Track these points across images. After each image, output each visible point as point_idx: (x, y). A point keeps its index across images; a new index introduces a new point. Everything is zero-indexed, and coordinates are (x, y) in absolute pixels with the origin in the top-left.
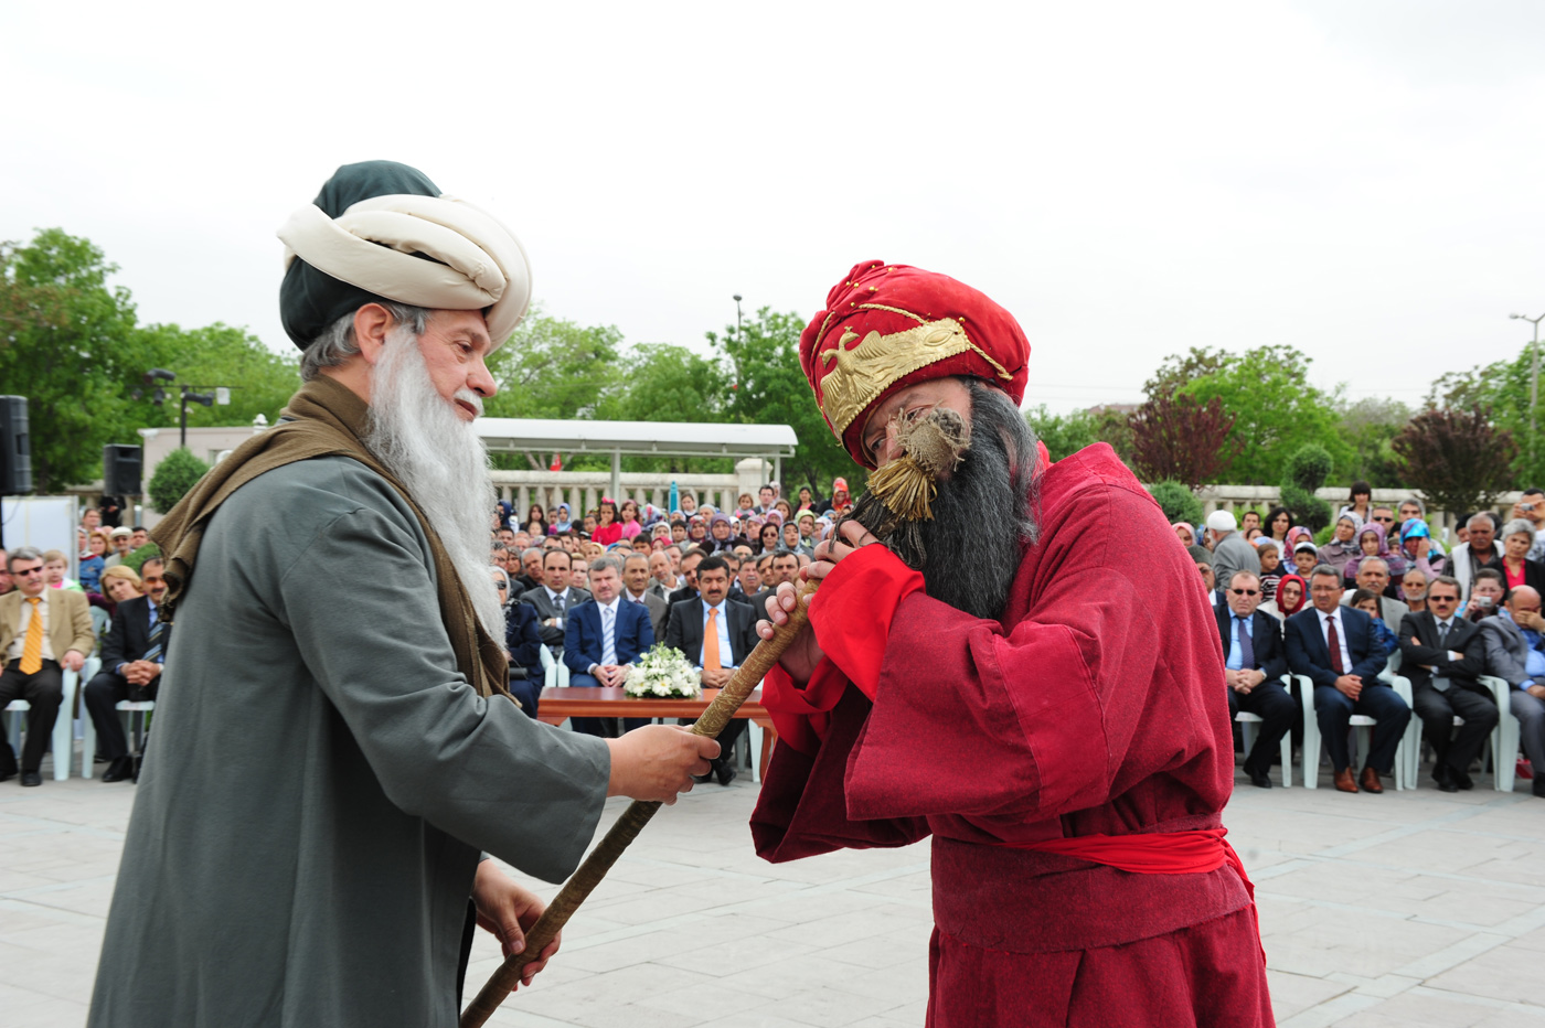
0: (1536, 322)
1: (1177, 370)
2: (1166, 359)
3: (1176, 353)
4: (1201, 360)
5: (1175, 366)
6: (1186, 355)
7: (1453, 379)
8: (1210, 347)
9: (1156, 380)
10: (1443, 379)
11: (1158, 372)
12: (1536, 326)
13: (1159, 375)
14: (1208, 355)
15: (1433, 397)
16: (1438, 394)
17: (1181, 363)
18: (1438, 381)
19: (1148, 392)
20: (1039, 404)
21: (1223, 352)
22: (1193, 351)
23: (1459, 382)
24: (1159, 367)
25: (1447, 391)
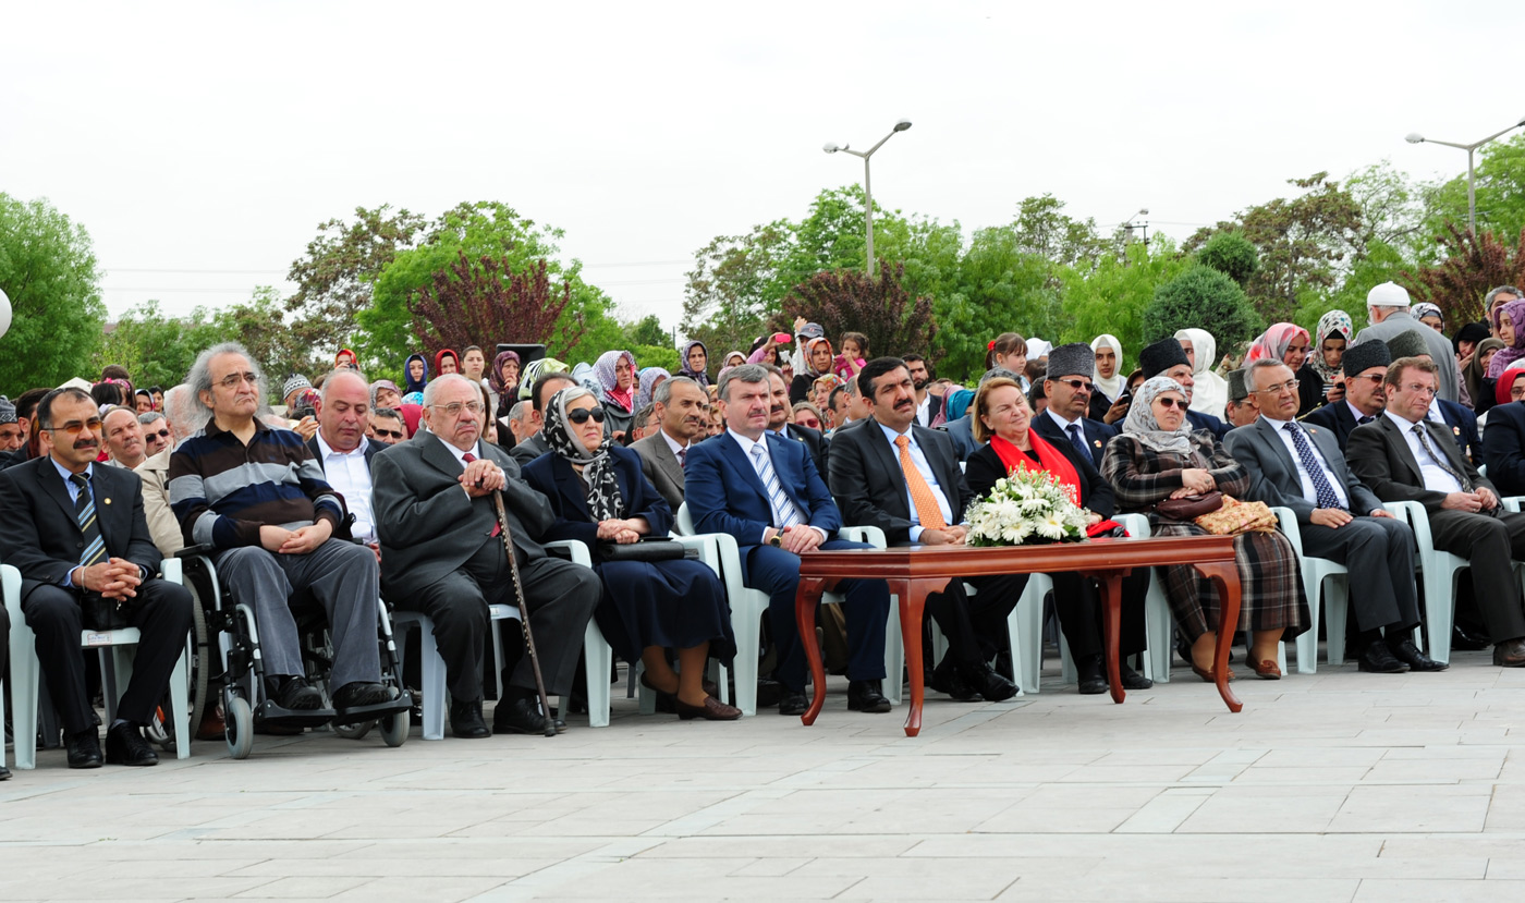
0: (867, 156)
1: (339, 244)
2: (322, 227)
3: (337, 218)
4: (375, 226)
5: (335, 237)
6: (351, 221)
7: (724, 248)
8: (385, 206)
9: (309, 259)
10: (713, 248)
11: (311, 247)
12: (867, 161)
13: (312, 252)
14: (386, 217)
15: (700, 274)
16: (707, 271)
17: (345, 232)
18: (705, 250)
19: (299, 279)
20: (145, 301)
21: (404, 214)
22: (362, 213)
23: (733, 251)
24: (312, 239)
25: (717, 265)
